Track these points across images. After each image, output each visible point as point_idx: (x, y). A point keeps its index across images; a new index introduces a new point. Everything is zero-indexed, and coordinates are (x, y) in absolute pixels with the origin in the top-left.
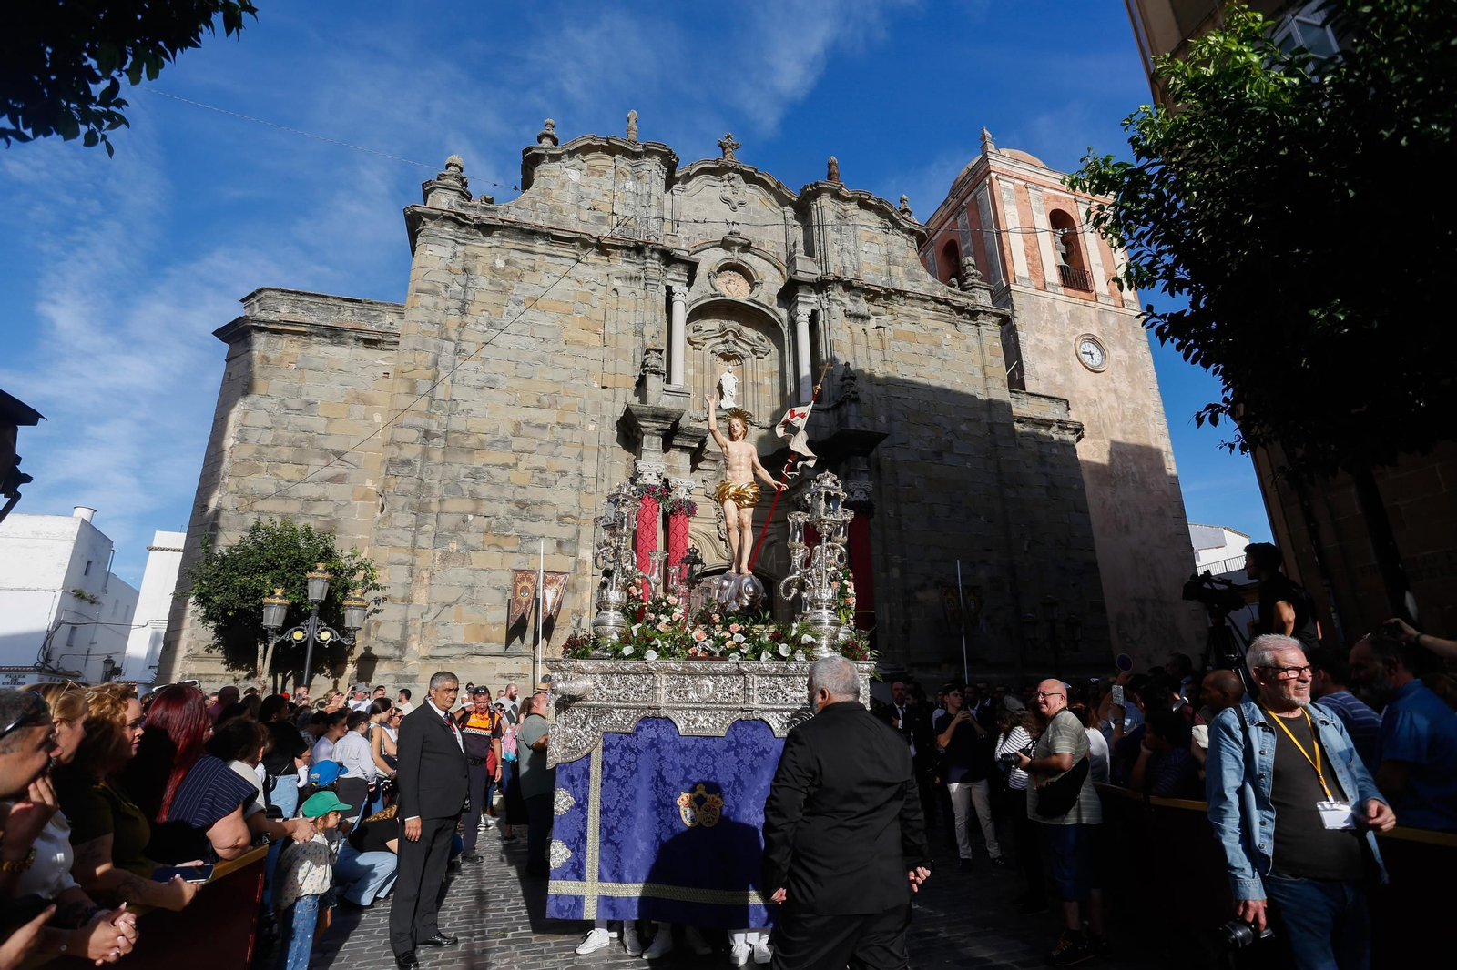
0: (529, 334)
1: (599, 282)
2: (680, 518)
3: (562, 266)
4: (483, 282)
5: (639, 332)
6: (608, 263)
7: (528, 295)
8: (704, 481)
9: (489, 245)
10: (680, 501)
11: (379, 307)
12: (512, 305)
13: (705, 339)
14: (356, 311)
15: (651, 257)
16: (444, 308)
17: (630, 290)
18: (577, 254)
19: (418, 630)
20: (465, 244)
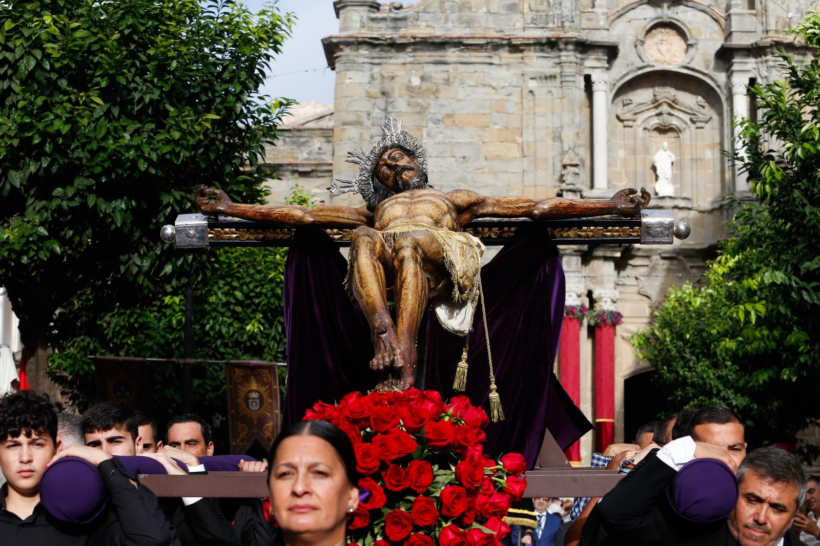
0: (449, 154)
1: (514, 84)
2: (605, 330)
3: (476, 74)
4: (401, 104)
5: (558, 138)
6: (521, 61)
7: (445, 111)
8: (637, 278)
9: (402, 61)
10: (604, 312)
11: (306, 134)
12: (431, 125)
13: (636, 114)
14: (287, 139)
15: (566, 50)
16: (368, 138)
17: (546, 90)
18: (490, 57)
20: (380, 64)
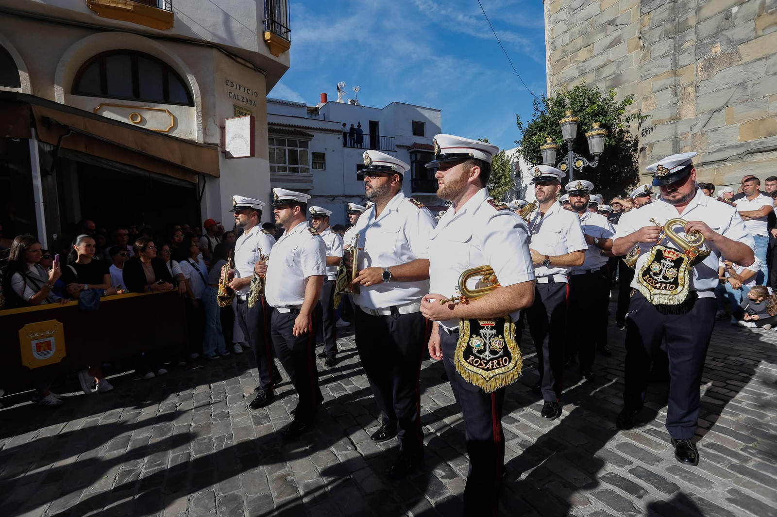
19: (689, 143)
